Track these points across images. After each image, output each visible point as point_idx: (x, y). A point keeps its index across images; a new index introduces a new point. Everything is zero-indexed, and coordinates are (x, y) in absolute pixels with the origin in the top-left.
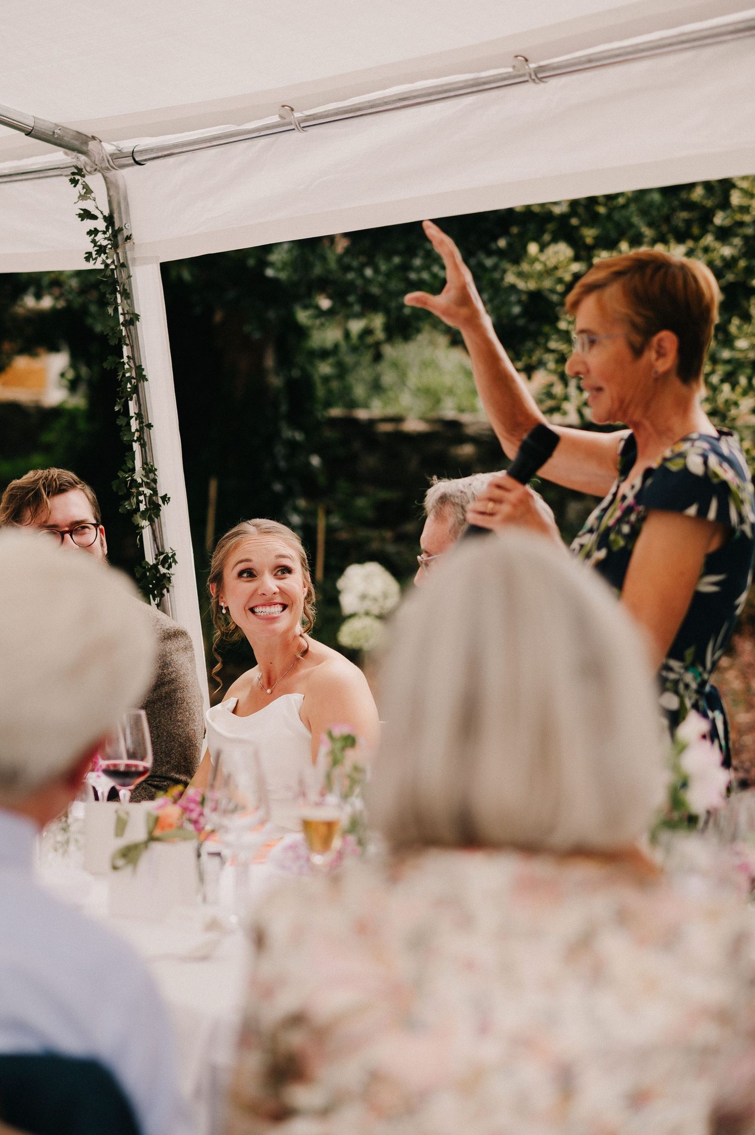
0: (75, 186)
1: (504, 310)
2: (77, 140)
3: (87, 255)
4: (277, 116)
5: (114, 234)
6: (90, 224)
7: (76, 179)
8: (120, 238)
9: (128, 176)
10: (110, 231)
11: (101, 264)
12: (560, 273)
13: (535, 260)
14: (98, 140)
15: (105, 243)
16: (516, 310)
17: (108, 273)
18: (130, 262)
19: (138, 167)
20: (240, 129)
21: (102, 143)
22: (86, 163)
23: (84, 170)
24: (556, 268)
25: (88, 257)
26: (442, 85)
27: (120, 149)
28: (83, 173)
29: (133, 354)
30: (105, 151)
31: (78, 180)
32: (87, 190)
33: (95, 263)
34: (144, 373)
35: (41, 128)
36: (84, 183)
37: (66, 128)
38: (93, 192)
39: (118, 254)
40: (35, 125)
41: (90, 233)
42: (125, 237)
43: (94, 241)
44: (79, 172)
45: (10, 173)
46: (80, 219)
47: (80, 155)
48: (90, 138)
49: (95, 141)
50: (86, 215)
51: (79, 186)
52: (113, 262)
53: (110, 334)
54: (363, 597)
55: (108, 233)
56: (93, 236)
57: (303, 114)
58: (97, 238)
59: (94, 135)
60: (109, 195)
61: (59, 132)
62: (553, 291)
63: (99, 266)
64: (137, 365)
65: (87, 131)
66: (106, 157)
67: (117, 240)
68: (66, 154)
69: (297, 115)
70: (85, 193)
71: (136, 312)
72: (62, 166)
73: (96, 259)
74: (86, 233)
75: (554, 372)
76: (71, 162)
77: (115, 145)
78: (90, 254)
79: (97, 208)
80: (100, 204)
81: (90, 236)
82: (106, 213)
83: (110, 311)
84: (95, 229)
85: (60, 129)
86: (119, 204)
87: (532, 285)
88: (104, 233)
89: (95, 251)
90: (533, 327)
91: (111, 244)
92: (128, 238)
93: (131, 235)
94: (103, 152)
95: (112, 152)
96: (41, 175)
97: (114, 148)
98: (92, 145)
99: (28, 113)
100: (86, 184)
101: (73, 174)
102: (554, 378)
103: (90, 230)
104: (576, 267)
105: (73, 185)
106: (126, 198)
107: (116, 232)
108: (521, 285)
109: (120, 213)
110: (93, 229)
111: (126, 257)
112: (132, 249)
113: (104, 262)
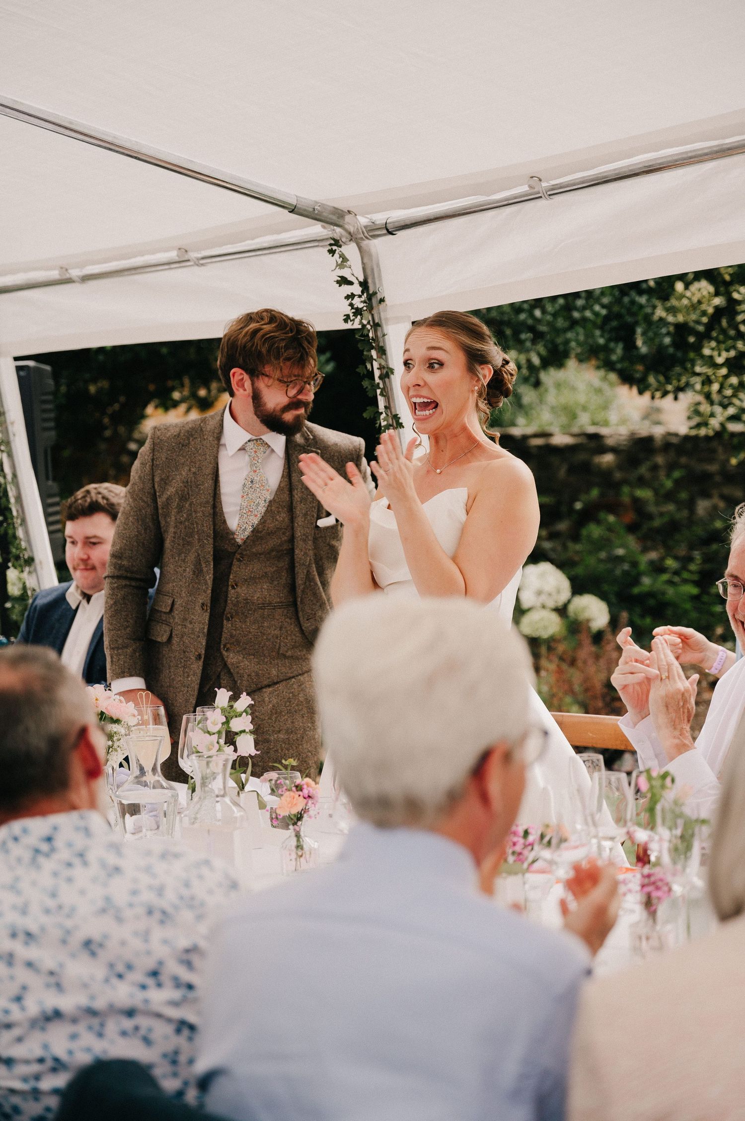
0: (333, 256)
1: (657, 341)
2: (334, 215)
3: (345, 317)
4: (527, 186)
5: (369, 297)
6: (347, 289)
7: (334, 249)
8: (374, 301)
9: (380, 246)
10: (365, 294)
11: (359, 324)
12: (704, 307)
13: (682, 296)
14: (354, 214)
15: (361, 305)
16: (667, 340)
17: (365, 332)
18: (383, 322)
19: (391, 236)
20: (489, 200)
21: (357, 216)
22: (341, 234)
23: (340, 241)
24: (700, 302)
25: (347, 319)
26: (686, 152)
27: (373, 222)
28: (339, 244)
29: (389, 404)
30: (360, 223)
31: (335, 250)
32: (343, 259)
33: (353, 324)
34: (400, 421)
35: (303, 206)
36: (340, 253)
37: (324, 205)
38: (348, 260)
39: (373, 315)
40: (298, 203)
41: (347, 297)
42: (379, 299)
43: (351, 305)
44: (337, 243)
45: (270, 246)
46: (338, 285)
47: (335, 227)
48: (345, 212)
49: (351, 215)
50: (343, 281)
51: (337, 255)
52: (369, 323)
53: (369, 387)
54: (539, 593)
55: (363, 296)
56: (350, 300)
57: (549, 183)
58: (354, 302)
59: (350, 209)
60: (363, 263)
61: (319, 208)
62: (698, 322)
63: (356, 325)
64: (393, 414)
65: (343, 206)
66: (361, 229)
67: (372, 303)
68: (324, 227)
69: (544, 184)
70: (342, 262)
71: (391, 366)
72: (318, 239)
73: (354, 320)
74: (344, 298)
75: (700, 392)
76: (327, 235)
77: (368, 218)
78: (348, 316)
79: (353, 275)
80: (355, 272)
81: (348, 300)
82: (361, 279)
83: (369, 366)
84: (352, 293)
85: (319, 206)
86: (372, 270)
87: (680, 318)
88: (360, 296)
89: (352, 313)
90: (679, 354)
91: (366, 306)
92: (382, 300)
93: (384, 298)
94: (357, 225)
95: (365, 224)
96: (299, 247)
97: (368, 220)
98: (348, 218)
99: (291, 193)
100: (343, 254)
101: (331, 245)
102: (700, 398)
103: (348, 295)
104: (717, 301)
105: (331, 255)
106: (378, 265)
107: (371, 296)
108: (670, 319)
109: (374, 278)
110: (350, 294)
111: (380, 317)
112: (385, 311)
113: (361, 323)
